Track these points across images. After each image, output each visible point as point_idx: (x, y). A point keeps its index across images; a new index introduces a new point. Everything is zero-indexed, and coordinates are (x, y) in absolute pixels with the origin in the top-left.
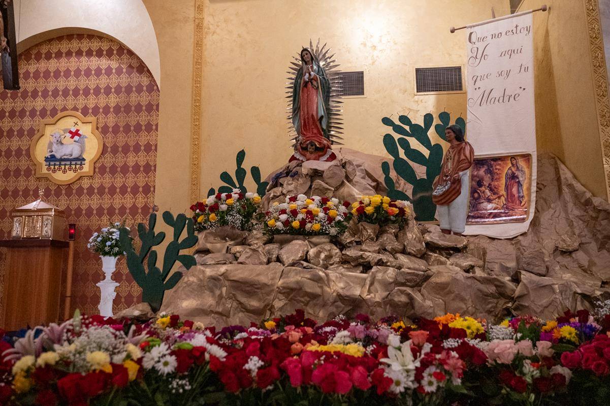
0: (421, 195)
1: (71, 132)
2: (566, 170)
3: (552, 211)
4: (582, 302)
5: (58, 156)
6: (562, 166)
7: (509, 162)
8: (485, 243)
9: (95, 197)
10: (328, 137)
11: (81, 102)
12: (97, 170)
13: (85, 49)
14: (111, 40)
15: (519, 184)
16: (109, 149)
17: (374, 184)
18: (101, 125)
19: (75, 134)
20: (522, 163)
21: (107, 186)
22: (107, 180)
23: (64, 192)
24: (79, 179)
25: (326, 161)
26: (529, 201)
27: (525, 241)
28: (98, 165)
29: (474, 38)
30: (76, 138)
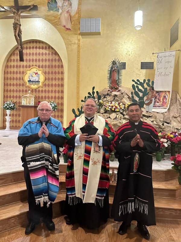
0: (141, 101)
1: (35, 73)
2: (179, 96)
3: (174, 106)
4: (176, 130)
5: (32, 80)
6: (178, 95)
7: (164, 93)
8: (156, 114)
9: (44, 93)
10: (118, 85)
11: (38, 63)
12: (44, 85)
13: (38, 46)
14: (46, 44)
15: (166, 99)
16: (47, 79)
17: (128, 97)
18: (44, 71)
19: (36, 74)
20: (167, 93)
21: (47, 90)
22: (47, 88)
23: (34, 91)
24: (38, 88)
25: (117, 92)
26: (168, 103)
27: (166, 114)
28: (44, 84)
29: (159, 57)
30: (37, 75)
